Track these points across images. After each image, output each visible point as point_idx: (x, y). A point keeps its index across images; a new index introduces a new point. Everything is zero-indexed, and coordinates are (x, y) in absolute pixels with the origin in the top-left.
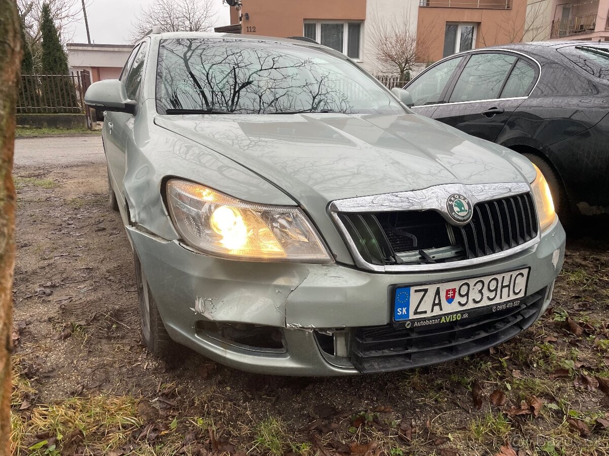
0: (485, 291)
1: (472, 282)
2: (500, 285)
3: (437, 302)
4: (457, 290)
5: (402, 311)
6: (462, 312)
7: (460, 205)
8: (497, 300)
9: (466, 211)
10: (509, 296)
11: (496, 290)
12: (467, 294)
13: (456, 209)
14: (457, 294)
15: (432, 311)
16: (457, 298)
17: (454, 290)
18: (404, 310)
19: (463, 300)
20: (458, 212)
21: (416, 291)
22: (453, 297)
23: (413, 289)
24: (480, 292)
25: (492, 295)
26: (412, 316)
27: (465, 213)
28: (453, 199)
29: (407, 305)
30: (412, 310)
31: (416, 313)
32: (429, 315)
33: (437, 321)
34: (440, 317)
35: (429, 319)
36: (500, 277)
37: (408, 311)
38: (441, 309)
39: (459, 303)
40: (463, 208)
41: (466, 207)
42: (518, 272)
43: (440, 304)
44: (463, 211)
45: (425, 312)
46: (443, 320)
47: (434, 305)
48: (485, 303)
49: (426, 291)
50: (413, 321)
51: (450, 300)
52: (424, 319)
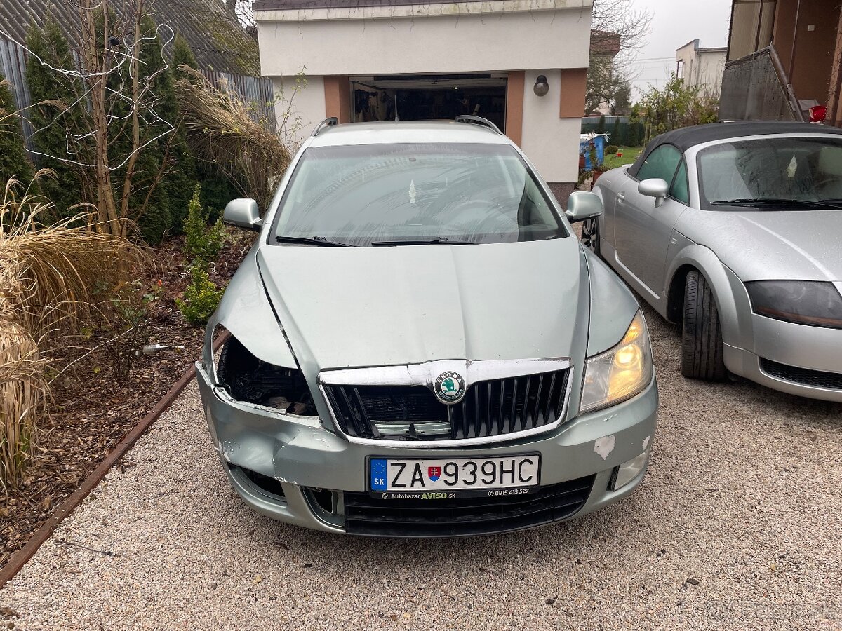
0: (479, 473)
1: (460, 463)
2: (498, 469)
3: (417, 477)
4: (442, 469)
5: (379, 481)
6: (448, 492)
7: (449, 385)
8: (496, 485)
9: (456, 390)
10: (513, 482)
11: (494, 473)
12: (456, 474)
13: (444, 388)
14: (442, 472)
15: (412, 486)
16: (443, 477)
17: (439, 469)
18: (381, 481)
19: (452, 480)
20: (446, 391)
21: (392, 464)
22: (438, 475)
23: (389, 462)
24: (473, 473)
25: (489, 479)
26: (389, 488)
27: (454, 393)
28: (443, 377)
29: (384, 476)
30: (389, 482)
31: (393, 485)
32: (408, 489)
33: (417, 497)
34: (420, 493)
35: (408, 493)
36: (497, 462)
37: (385, 481)
38: (423, 485)
39: (446, 482)
40: (452, 388)
41: (457, 386)
42: (524, 458)
43: (421, 479)
44: (453, 390)
45: (404, 486)
46: (424, 496)
47: (414, 480)
48: (479, 485)
49: (403, 466)
50: (390, 493)
51: (434, 478)
52: (402, 493)
